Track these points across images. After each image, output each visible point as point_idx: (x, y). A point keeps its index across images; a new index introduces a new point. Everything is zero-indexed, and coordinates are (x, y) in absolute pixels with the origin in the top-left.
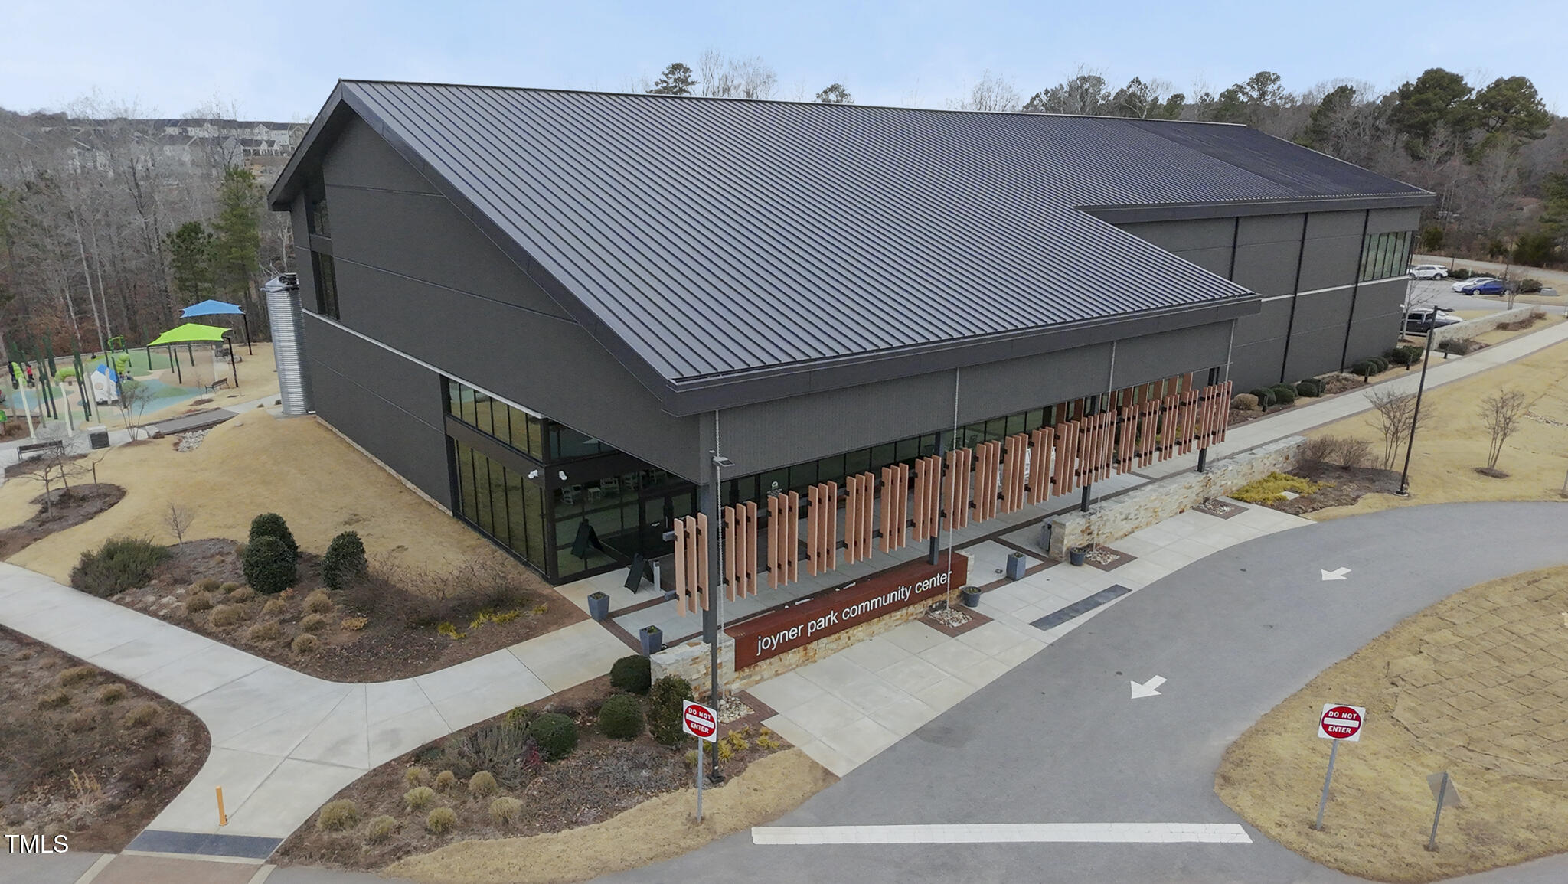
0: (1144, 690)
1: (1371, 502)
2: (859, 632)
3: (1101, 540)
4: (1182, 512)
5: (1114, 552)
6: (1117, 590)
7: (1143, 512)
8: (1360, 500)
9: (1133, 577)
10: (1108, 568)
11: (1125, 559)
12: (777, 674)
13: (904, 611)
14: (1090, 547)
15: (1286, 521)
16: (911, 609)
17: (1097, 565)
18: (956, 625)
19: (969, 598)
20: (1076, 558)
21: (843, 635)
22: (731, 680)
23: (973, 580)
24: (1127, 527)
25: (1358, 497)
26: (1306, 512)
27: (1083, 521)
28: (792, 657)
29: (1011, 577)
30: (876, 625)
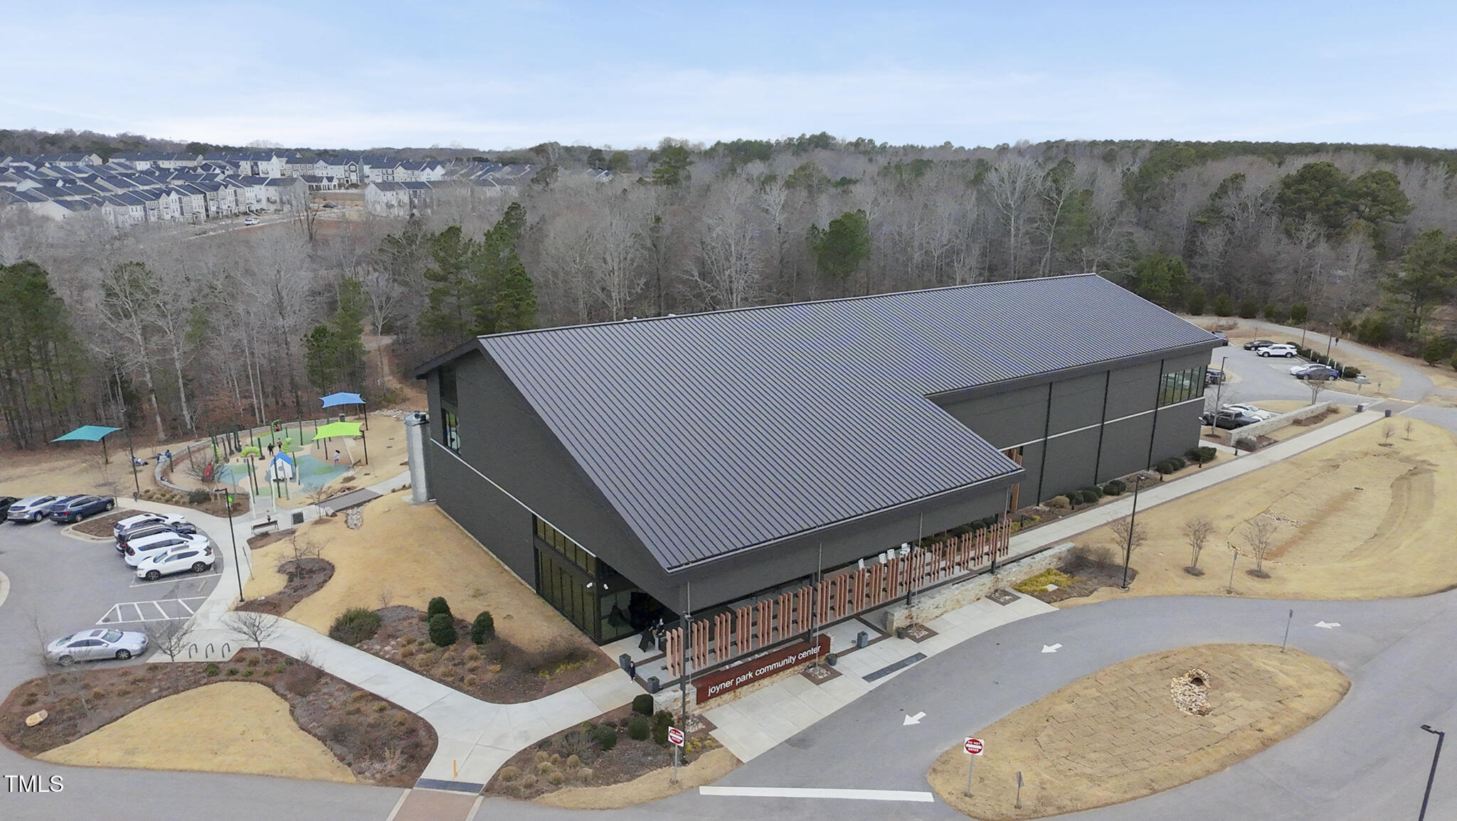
0: (910, 721)
1: (1103, 593)
2: (765, 681)
3: (920, 621)
4: (979, 599)
5: (927, 629)
6: (919, 656)
7: (948, 603)
8: (1095, 592)
9: (931, 648)
10: (918, 641)
11: (932, 634)
12: (719, 705)
13: (792, 669)
14: (911, 626)
15: (1040, 607)
16: (796, 668)
17: (913, 638)
18: (820, 677)
19: (831, 661)
20: (901, 634)
21: (756, 684)
22: (693, 709)
23: (834, 649)
24: (938, 612)
25: (1095, 590)
26: (1056, 601)
27: (906, 612)
28: (726, 696)
29: (859, 647)
30: (775, 678)
